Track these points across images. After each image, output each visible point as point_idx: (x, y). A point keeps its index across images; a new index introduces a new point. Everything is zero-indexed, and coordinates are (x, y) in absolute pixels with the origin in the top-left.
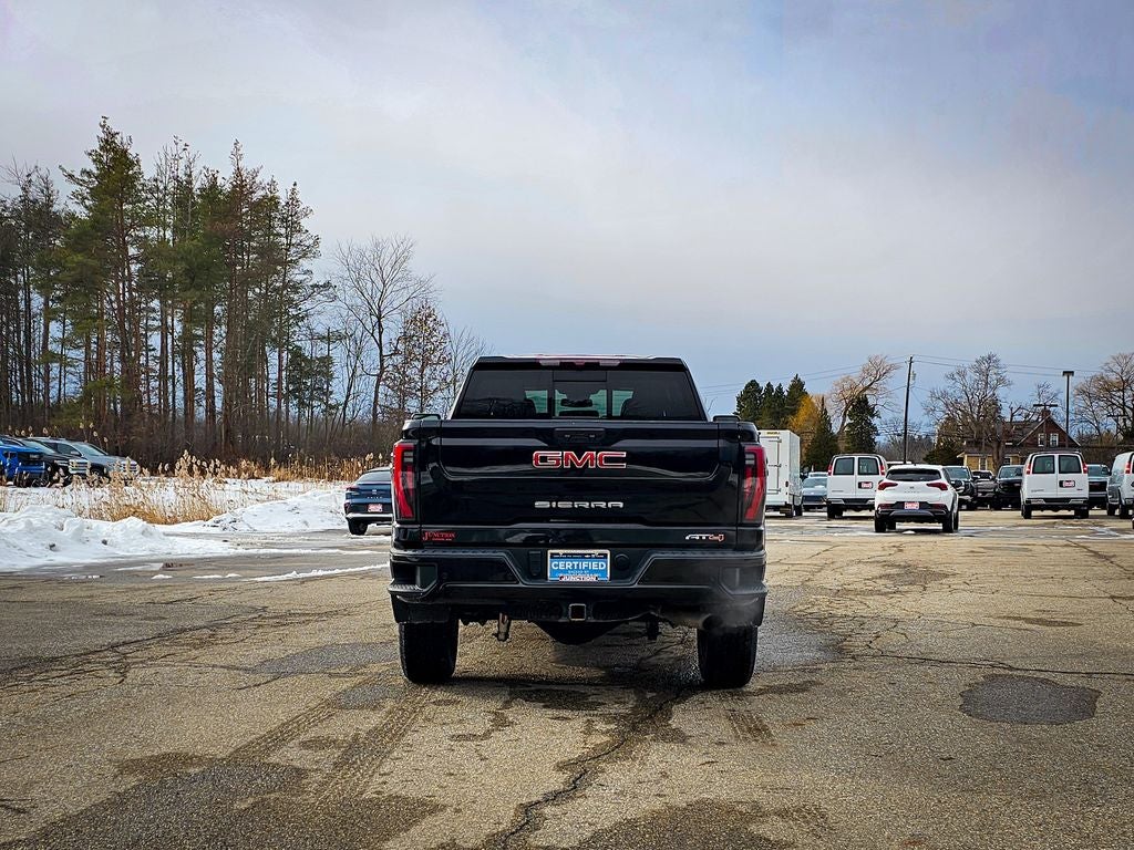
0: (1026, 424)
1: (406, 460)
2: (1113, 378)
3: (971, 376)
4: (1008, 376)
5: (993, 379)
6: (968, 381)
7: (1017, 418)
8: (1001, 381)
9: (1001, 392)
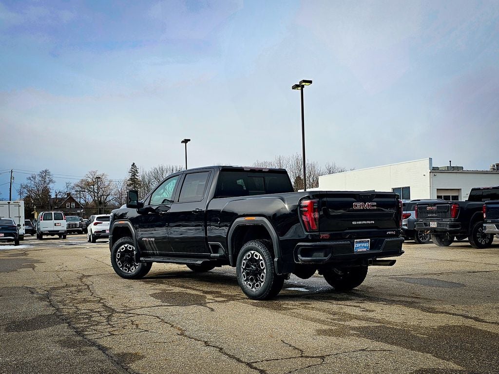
0: (62, 199)
1: (315, 207)
2: (90, 180)
3: (38, 179)
4: (54, 179)
5: (47, 180)
6: (37, 181)
7: (58, 196)
8: (51, 181)
9: (51, 186)
